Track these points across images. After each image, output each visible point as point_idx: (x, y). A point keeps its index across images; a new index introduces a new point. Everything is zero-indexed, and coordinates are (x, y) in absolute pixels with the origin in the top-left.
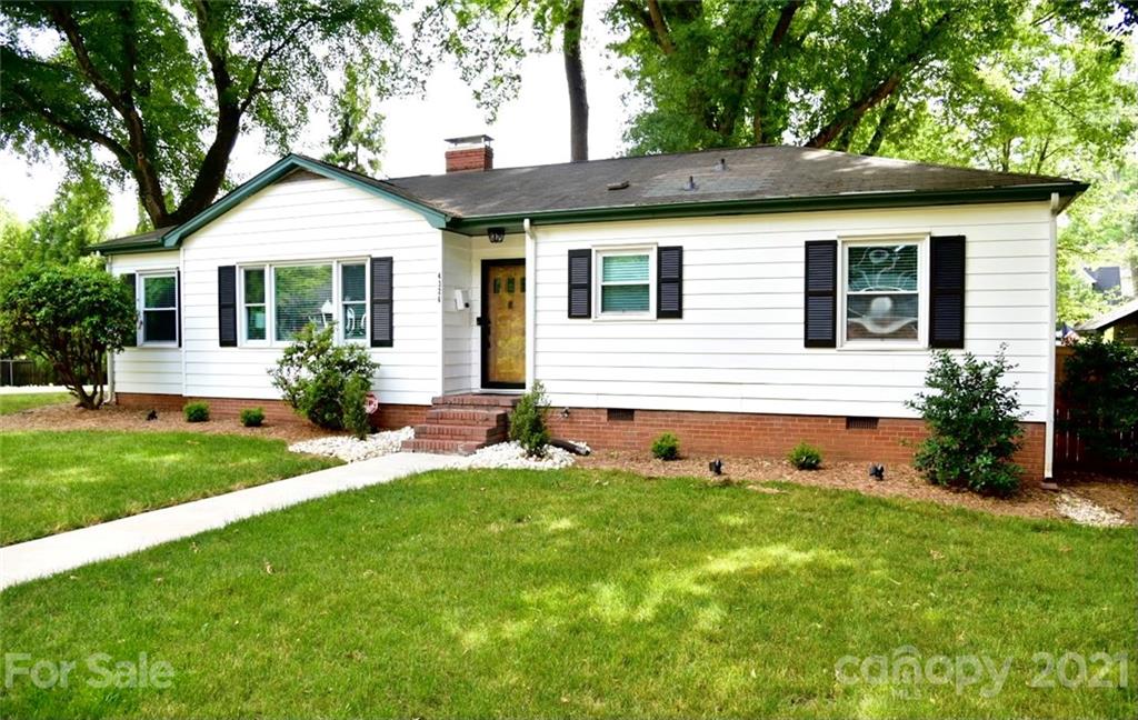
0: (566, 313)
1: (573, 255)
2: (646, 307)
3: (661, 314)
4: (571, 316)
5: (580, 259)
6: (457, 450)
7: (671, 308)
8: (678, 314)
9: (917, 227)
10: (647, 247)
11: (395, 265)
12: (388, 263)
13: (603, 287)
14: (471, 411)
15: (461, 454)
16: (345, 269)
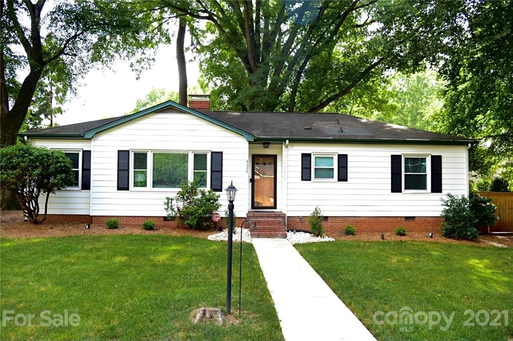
0: (301, 179)
1: (303, 155)
2: (332, 177)
3: (339, 180)
4: (302, 180)
5: (306, 157)
6: (278, 236)
7: (343, 177)
8: (346, 180)
9: (427, 152)
10: (334, 154)
11: (223, 155)
12: (221, 154)
13: (315, 169)
14: (267, 219)
15: (280, 238)
16: (195, 156)
